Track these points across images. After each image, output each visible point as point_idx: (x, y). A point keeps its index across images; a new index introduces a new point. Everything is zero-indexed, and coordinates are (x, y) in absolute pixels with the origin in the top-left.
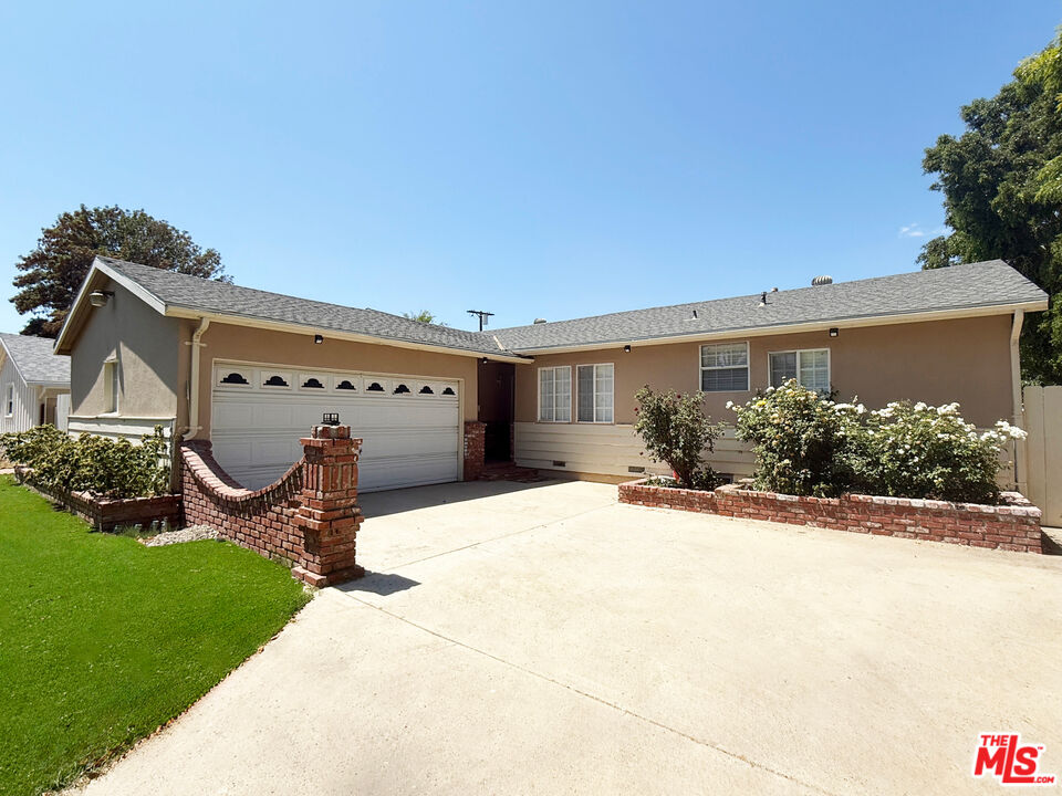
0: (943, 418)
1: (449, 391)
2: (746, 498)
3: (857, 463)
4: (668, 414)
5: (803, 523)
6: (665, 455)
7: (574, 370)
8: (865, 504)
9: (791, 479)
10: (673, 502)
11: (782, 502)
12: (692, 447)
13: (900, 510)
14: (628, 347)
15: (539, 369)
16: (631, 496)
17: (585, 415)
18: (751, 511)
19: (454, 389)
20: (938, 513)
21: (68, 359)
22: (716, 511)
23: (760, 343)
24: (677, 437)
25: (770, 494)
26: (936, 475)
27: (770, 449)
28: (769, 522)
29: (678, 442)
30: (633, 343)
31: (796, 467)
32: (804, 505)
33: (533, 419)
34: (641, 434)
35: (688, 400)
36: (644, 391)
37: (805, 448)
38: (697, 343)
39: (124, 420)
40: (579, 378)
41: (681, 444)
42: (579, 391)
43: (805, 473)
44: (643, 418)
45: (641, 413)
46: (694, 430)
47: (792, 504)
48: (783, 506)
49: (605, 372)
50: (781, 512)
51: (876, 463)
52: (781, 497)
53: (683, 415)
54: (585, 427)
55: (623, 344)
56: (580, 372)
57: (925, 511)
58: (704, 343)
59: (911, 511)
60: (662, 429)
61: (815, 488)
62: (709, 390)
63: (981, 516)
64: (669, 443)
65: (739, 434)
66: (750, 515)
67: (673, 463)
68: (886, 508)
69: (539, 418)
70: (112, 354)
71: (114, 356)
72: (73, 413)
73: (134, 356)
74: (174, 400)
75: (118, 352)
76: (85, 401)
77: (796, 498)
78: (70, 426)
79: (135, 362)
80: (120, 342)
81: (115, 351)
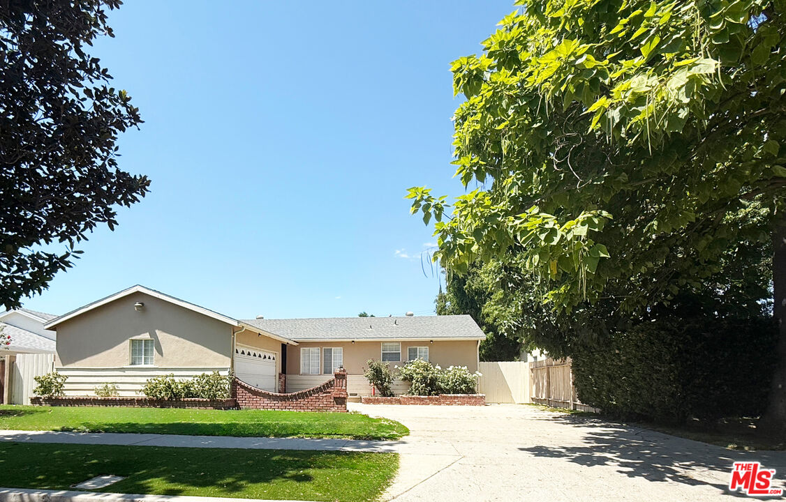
0: (463, 371)
2: (411, 398)
3: (442, 385)
5: (428, 405)
7: (321, 349)
8: (446, 397)
9: (425, 391)
11: (422, 399)
13: (455, 397)
14: (353, 342)
16: (368, 401)
17: (328, 372)
18: (412, 402)
19: (275, 358)
20: (464, 398)
21: (54, 333)
22: (401, 404)
23: (404, 343)
25: (418, 396)
26: (463, 387)
27: (417, 381)
28: (418, 405)
30: (355, 340)
31: (426, 387)
32: (429, 399)
33: (298, 372)
38: (380, 342)
39: (166, 369)
40: (325, 353)
43: (429, 389)
44: (370, 372)
47: (425, 399)
49: (338, 352)
50: (422, 402)
51: (448, 384)
52: (422, 397)
55: (351, 340)
56: (324, 351)
57: (461, 397)
58: (383, 342)
59: (457, 397)
61: (432, 393)
62: (385, 361)
63: (473, 397)
65: (400, 378)
68: (451, 397)
70: (143, 335)
71: (146, 336)
72: (63, 365)
73: (177, 338)
74: (229, 360)
75: (153, 334)
76: (89, 358)
77: (427, 397)
78: (60, 373)
79: (178, 341)
80: (157, 331)
81: (148, 333)
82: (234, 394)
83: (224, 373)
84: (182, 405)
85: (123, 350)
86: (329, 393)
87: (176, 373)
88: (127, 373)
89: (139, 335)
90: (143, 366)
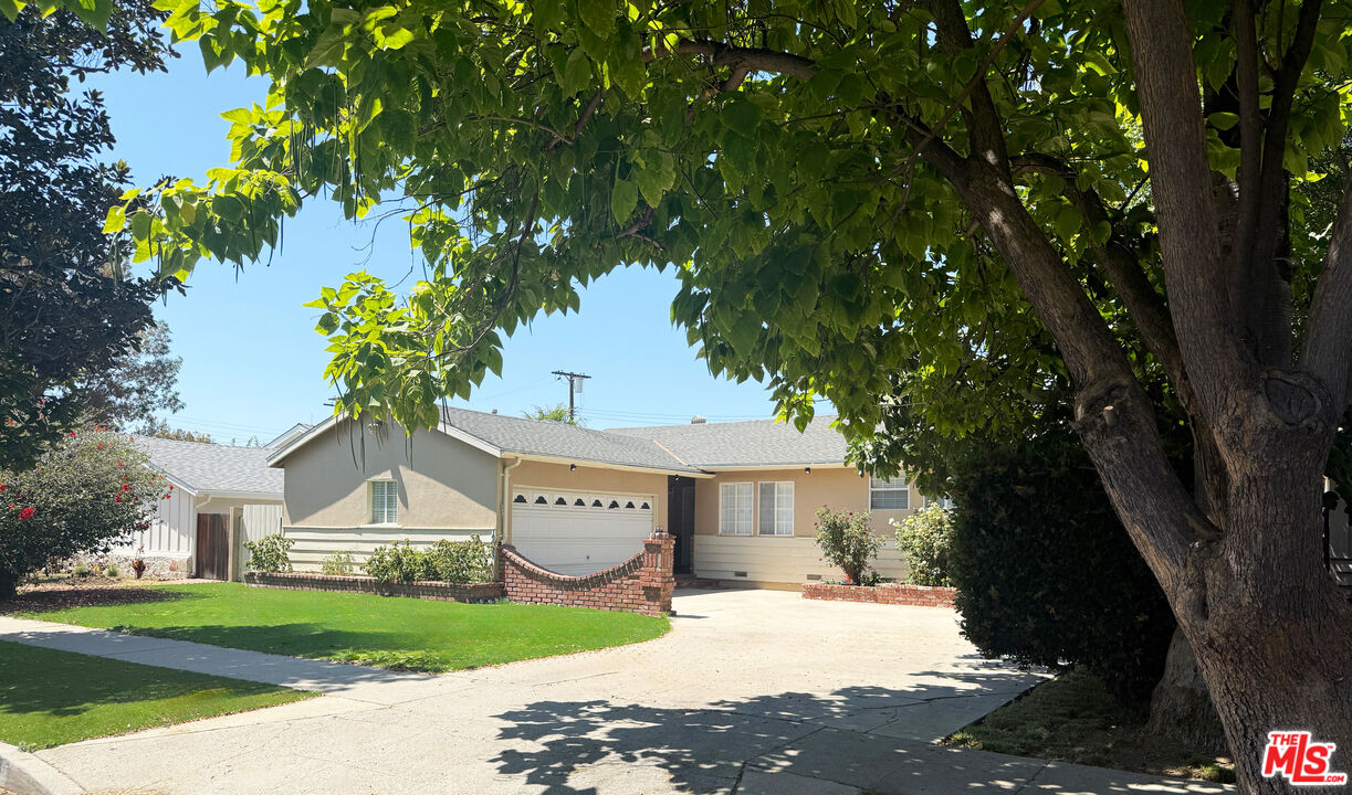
1: (646, 506)
2: (897, 590)
4: (842, 528)
5: (935, 605)
6: (840, 561)
7: (756, 488)
9: (927, 575)
10: (844, 596)
11: (921, 591)
12: (859, 555)
14: (808, 469)
15: (721, 484)
16: (813, 593)
17: (767, 530)
18: (901, 599)
19: (650, 504)
21: (281, 471)
22: (876, 601)
24: (848, 546)
25: (914, 587)
27: (916, 555)
28: (913, 606)
29: (849, 550)
30: (812, 466)
31: (931, 567)
32: (936, 593)
33: (713, 531)
34: (820, 545)
35: (857, 517)
36: (824, 510)
37: (937, 552)
39: (411, 530)
40: (762, 494)
41: (852, 552)
42: (761, 506)
43: (937, 570)
44: (822, 531)
45: (821, 527)
46: (861, 541)
47: (927, 593)
48: (922, 594)
49: (785, 490)
50: (921, 599)
52: (921, 588)
53: (854, 530)
54: (767, 539)
55: (803, 466)
56: (761, 489)
60: (837, 538)
61: (943, 580)
62: (877, 508)
64: (843, 551)
65: (898, 545)
66: (900, 602)
67: (845, 567)
69: (720, 531)
70: (383, 474)
71: (387, 476)
72: (292, 523)
73: (426, 479)
74: (493, 516)
75: (396, 474)
76: (320, 513)
77: (930, 588)
78: (289, 535)
79: (428, 484)
80: (401, 468)
81: (389, 472)
82: (501, 575)
83: (486, 539)
84: (414, 592)
85: (358, 501)
86: (638, 577)
87: (412, 537)
88: (366, 536)
89: (379, 473)
90: (386, 525)
